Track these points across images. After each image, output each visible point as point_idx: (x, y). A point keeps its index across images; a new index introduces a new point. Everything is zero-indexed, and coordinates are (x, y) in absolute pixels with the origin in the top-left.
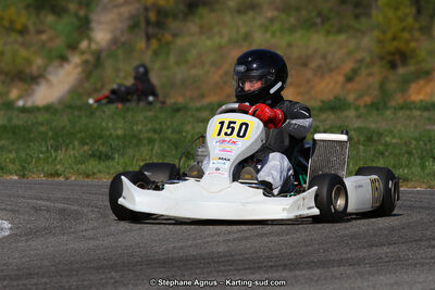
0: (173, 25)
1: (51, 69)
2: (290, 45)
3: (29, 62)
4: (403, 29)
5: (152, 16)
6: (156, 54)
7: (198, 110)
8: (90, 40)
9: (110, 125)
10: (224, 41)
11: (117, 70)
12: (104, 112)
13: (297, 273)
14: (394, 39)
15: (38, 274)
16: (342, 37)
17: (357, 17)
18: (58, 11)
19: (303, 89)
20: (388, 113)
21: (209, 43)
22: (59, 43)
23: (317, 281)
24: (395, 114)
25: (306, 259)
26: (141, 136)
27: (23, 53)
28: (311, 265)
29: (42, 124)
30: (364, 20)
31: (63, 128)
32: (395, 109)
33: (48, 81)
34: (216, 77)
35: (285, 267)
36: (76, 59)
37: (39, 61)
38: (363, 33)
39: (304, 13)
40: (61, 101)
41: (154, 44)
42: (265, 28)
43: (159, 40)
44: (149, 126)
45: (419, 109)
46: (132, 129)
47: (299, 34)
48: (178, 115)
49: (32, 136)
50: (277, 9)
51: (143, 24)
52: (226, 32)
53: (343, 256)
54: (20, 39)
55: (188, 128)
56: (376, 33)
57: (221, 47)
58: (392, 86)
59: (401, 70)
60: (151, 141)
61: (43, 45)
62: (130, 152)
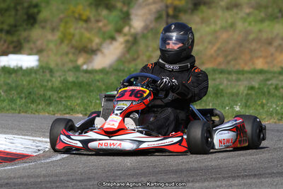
1: (105, 45)
2: (260, 31)
3: (91, 41)
5: (171, 12)
8: (130, 26)
10: (217, 28)
11: (147, 46)
15: (94, 178)
18: (110, 7)
19: (269, 60)
21: (207, 29)
22: (110, 28)
23: (276, 185)
25: (269, 171)
27: (87, 35)
28: (272, 175)
29: (99, 81)
31: (112, 84)
33: (102, 53)
34: (211, 51)
36: (121, 39)
37: (97, 40)
39: (270, 10)
40: (111, 66)
42: (244, 20)
47: (267, 23)
49: (92, 88)
50: (252, 7)
52: (219, 22)
54: (85, 25)
57: (215, 32)
61: (100, 29)
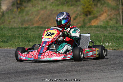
0: (25, 4)
4: (90, 5)
6: (20, 12)
7: (32, 28)
9: (7, 33)
12: (5, 29)
13: (60, 74)
14: (87, 7)
16: (72, 7)
17: (76, 1)
20: (86, 29)
24: (87, 29)
26: (16, 36)
30: (78, 2)
32: (87, 27)
35: (57, 72)
38: (78, 6)
41: (19, 10)
43: (21, 9)
44: (18, 33)
45: (94, 27)
46: (13, 34)
48: (26, 30)
51: (16, 4)
53: (73, 69)
55: (29, 33)
56: (82, 6)
58: (87, 21)
59: (89, 17)
60: (19, 37)
62: (13, 40)
